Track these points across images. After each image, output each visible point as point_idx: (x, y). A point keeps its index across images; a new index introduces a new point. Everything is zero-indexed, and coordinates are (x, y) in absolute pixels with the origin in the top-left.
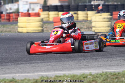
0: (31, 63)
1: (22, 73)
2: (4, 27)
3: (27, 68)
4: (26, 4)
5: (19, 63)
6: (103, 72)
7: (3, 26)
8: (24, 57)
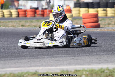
0: (56, 57)
2: (38, 22)
3: (51, 61)
5: (46, 56)
7: (37, 21)
8: (51, 51)
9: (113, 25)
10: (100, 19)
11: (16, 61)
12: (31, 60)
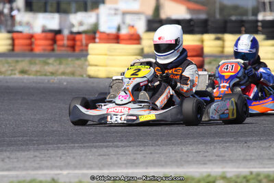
0: (102, 147)
1: (75, 168)
2: (60, 64)
3: (90, 157)
4: (116, 14)
5: (76, 145)
6: (251, 173)
7: (58, 62)
8: (89, 133)
10: (207, 60)
12: (41, 154)
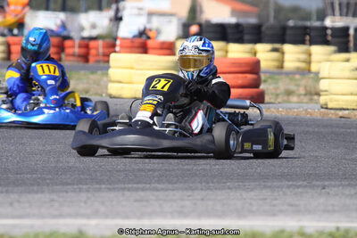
0: (137, 189)
1: (106, 216)
3: (124, 203)
4: (139, 15)
5: (103, 186)
6: (338, 229)
8: (117, 171)
9: (302, 97)
11: (14, 197)
12: (59, 197)
